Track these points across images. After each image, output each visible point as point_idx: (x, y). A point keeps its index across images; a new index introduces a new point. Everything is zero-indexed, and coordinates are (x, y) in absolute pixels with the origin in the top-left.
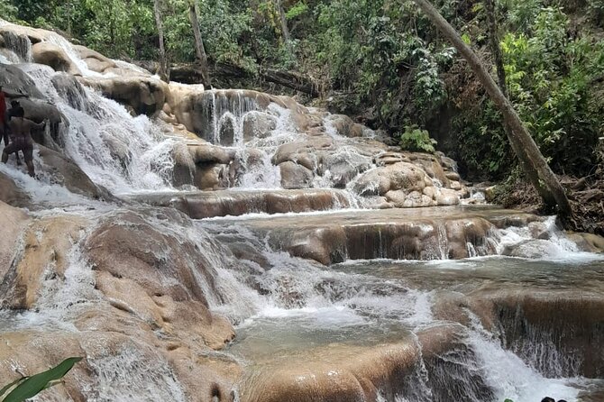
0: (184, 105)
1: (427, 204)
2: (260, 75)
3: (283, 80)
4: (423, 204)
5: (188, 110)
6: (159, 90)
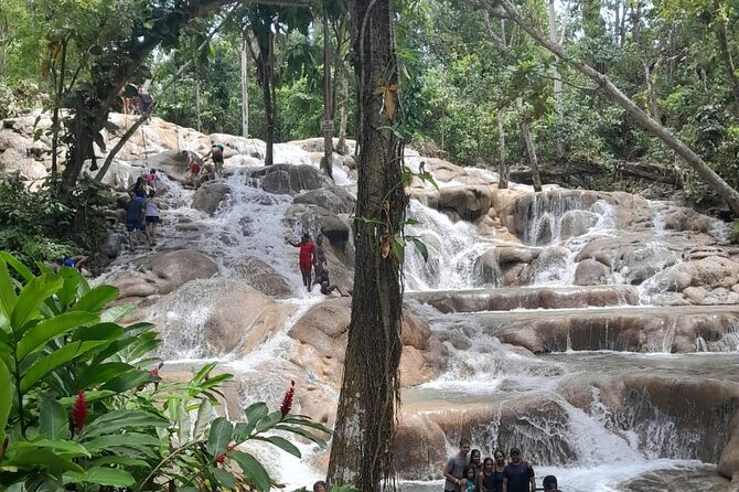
0: (510, 208)
1: (733, 302)
2: (616, 170)
3: (642, 173)
4: (728, 302)
5: (512, 213)
6: (484, 196)
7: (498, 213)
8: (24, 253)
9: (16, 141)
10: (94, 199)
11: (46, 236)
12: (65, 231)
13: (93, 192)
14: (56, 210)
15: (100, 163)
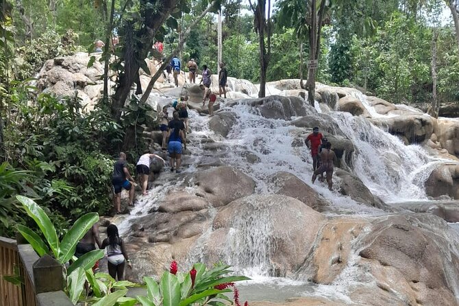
0: (449, 134)
5: (451, 138)
6: (429, 124)
7: (438, 138)
8: (83, 168)
9: (64, 75)
10: (143, 119)
11: (103, 151)
12: (115, 148)
13: (142, 112)
14: (110, 128)
15: (144, 89)
